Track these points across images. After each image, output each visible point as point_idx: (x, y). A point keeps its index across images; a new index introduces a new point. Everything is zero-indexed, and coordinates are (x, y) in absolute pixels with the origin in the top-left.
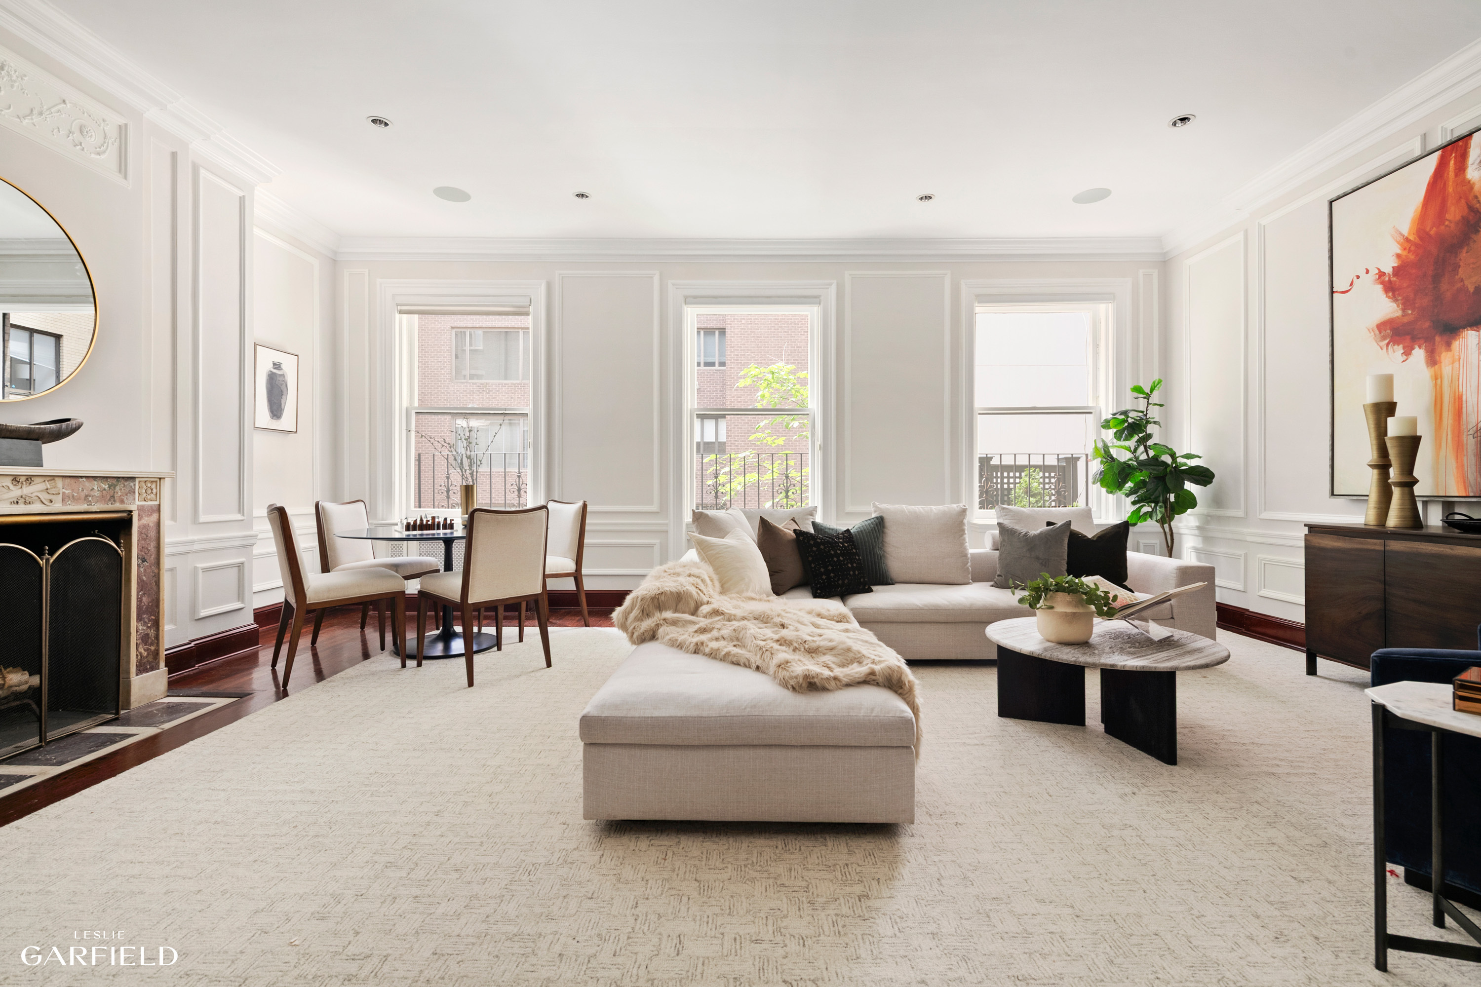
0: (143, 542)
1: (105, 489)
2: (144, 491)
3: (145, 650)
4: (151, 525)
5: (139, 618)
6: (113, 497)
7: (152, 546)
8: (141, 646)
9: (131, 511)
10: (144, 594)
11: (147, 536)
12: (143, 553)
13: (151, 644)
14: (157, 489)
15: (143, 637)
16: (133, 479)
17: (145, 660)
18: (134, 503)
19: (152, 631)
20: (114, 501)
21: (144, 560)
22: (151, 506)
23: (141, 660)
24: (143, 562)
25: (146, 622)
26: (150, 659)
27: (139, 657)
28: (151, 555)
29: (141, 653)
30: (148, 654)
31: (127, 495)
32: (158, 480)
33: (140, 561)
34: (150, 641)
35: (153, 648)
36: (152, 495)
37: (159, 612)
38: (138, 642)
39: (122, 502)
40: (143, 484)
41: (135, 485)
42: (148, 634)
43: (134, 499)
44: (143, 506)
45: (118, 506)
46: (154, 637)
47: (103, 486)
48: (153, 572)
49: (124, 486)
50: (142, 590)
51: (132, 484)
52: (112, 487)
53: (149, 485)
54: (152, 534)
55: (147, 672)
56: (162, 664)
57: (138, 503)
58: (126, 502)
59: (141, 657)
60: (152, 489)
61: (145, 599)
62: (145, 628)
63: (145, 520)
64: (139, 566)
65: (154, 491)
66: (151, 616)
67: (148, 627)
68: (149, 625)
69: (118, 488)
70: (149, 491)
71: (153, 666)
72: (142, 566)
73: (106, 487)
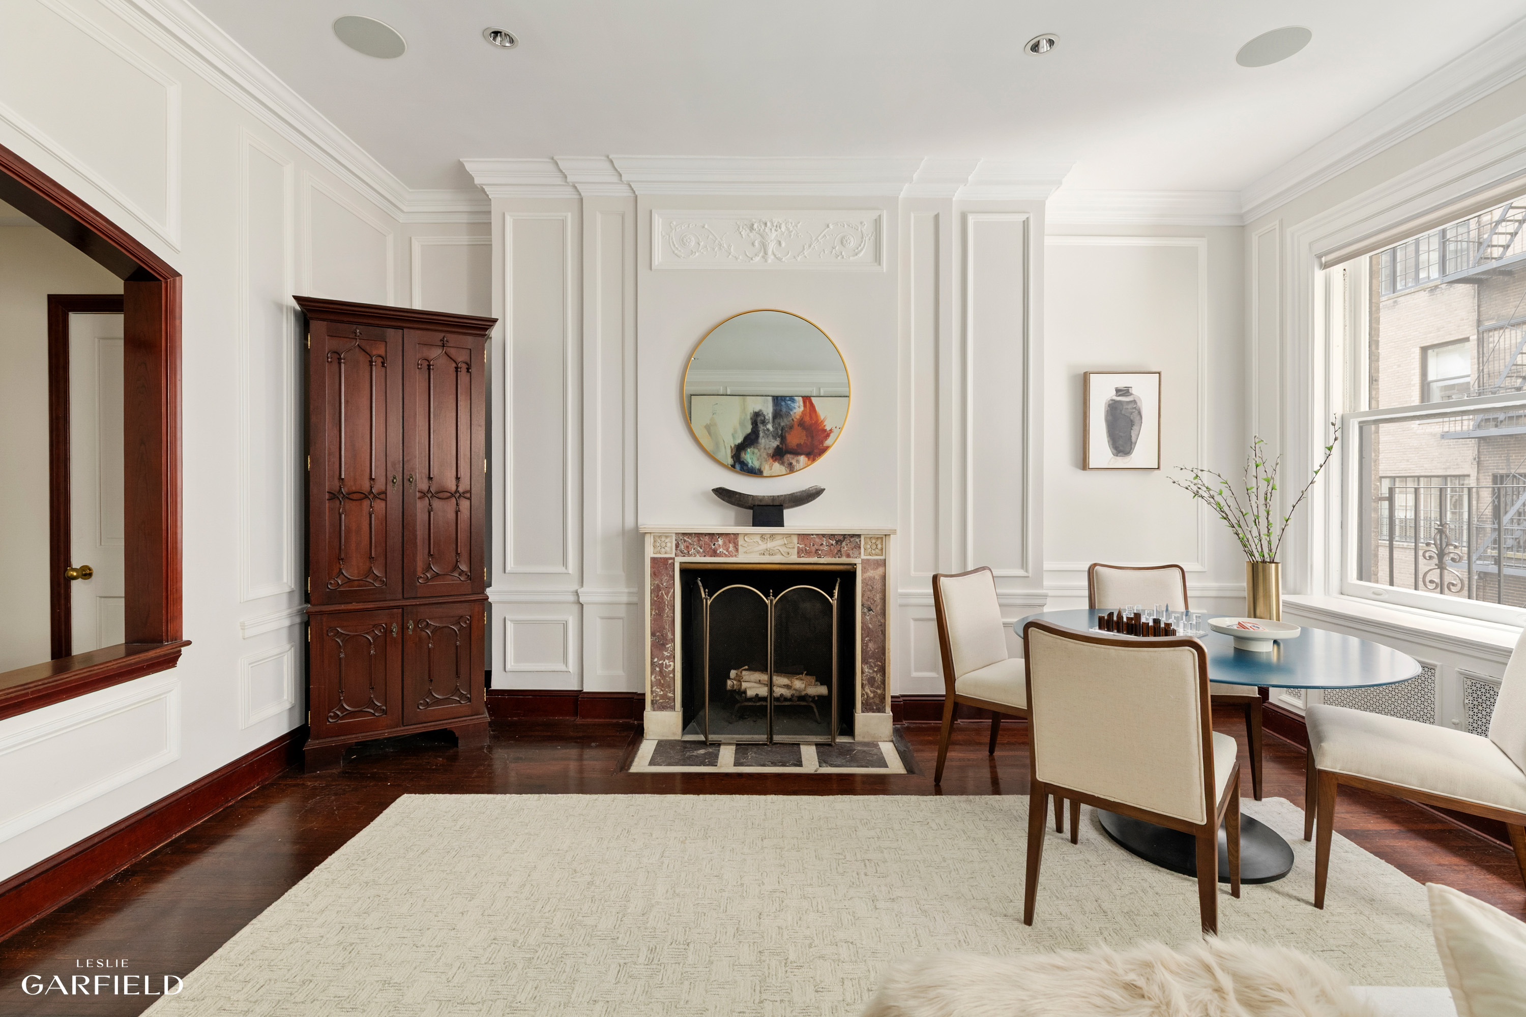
0: (869, 593)
1: (832, 545)
2: (869, 547)
3: (871, 692)
4: (877, 577)
5: (864, 661)
6: (840, 551)
7: (878, 597)
8: (867, 687)
9: (856, 564)
10: (870, 640)
11: (873, 588)
12: (869, 603)
13: (878, 688)
14: (882, 545)
15: (869, 679)
16: (859, 536)
17: (871, 701)
18: (860, 557)
19: (878, 676)
20: (841, 554)
21: (870, 609)
22: (877, 561)
23: (867, 699)
24: (869, 610)
25: (872, 666)
26: (877, 701)
27: (866, 696)
28: (877, 606)
29: (867, 694)
30: (875, 696)
31: (852, 550)
32: (884, 537)
33: (866, 610)
34: (876, 684)
35: (879, 692)
36: (877, 550)
37: (885, 659)
38: (864, 682)
39: (848, 556)
40: (868, 540)
41: (860, 541)
42: (874, 678)
43: (860, 554)
44: (868, 560)
45: (844, 560)
46: (881, 682)
47: (831, 541)
48: (879, 621)
49: (850, 542)
50: (868, 636)
51: (858, 540)
52: (839, 543)
53: (874, 541)
54: (878, 586)
55: (874, 712)
56: (888, 709)
57: (863, 557)
58: (852, 556)
59: (868, 697)
60: (877, 545)
61: (871, 645)
62: (871, 671)
63: (871, 573)
64: (863, 614)
65: (879, 546)
66: (877, 661)
67: (874, 671)
68: (875, 670)
69: (844, 544)
70: (874, 547)
71: (879, 708)
72: (868, 614)
73: (834, 542)
